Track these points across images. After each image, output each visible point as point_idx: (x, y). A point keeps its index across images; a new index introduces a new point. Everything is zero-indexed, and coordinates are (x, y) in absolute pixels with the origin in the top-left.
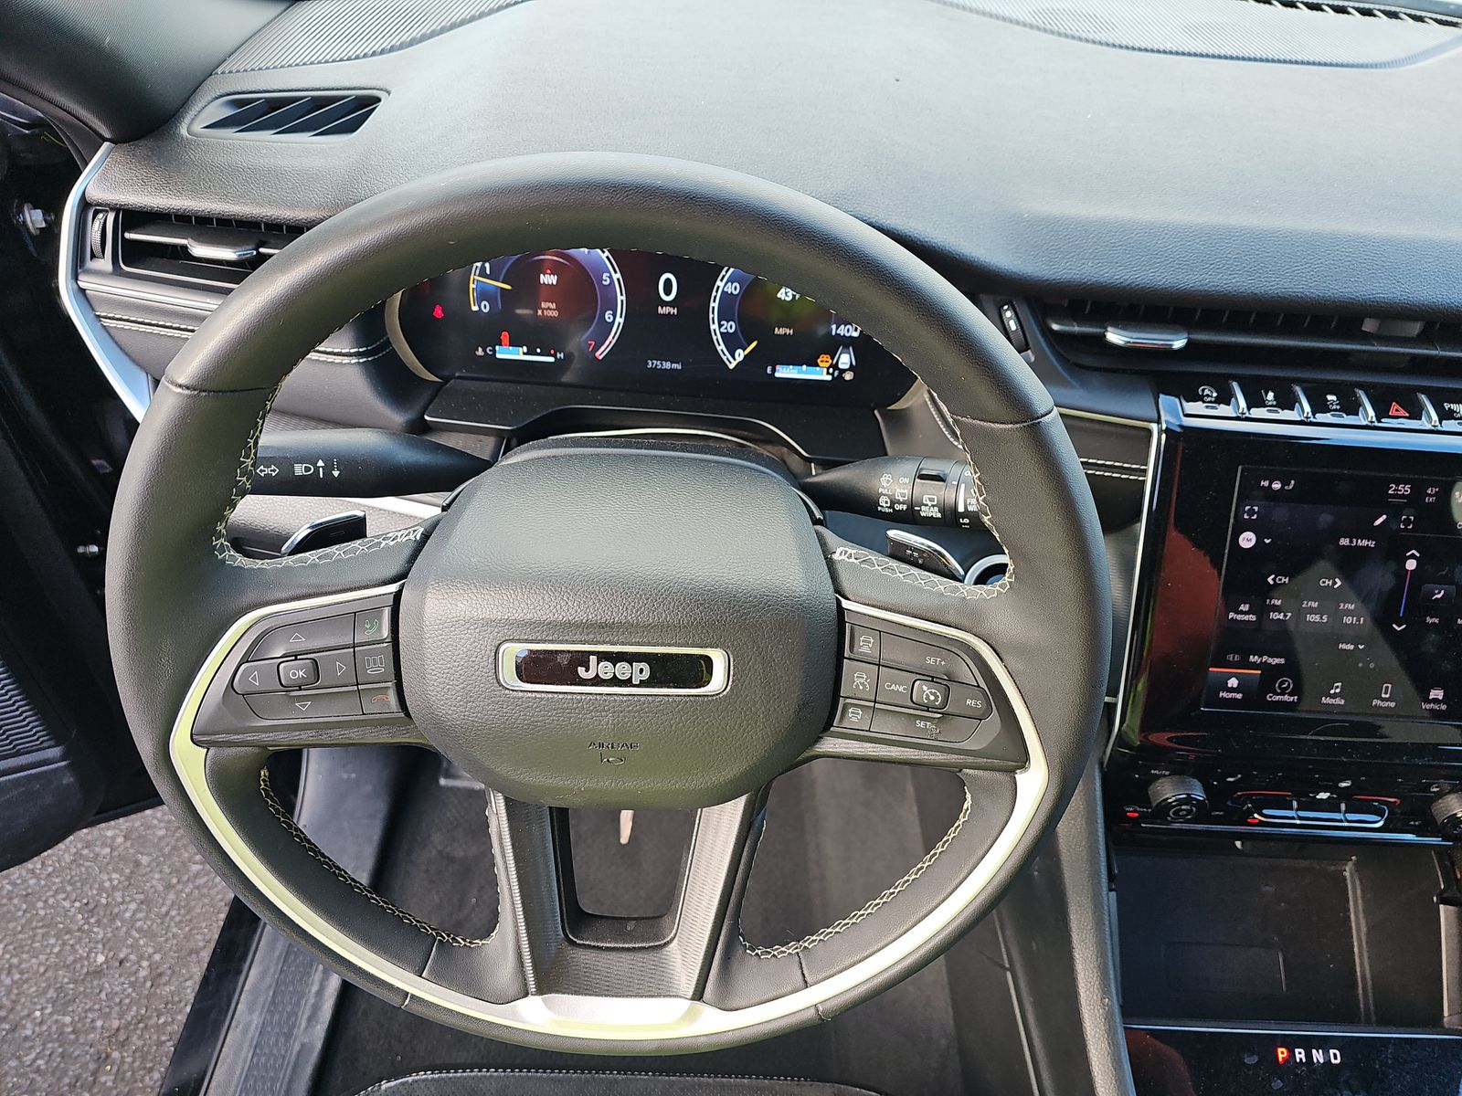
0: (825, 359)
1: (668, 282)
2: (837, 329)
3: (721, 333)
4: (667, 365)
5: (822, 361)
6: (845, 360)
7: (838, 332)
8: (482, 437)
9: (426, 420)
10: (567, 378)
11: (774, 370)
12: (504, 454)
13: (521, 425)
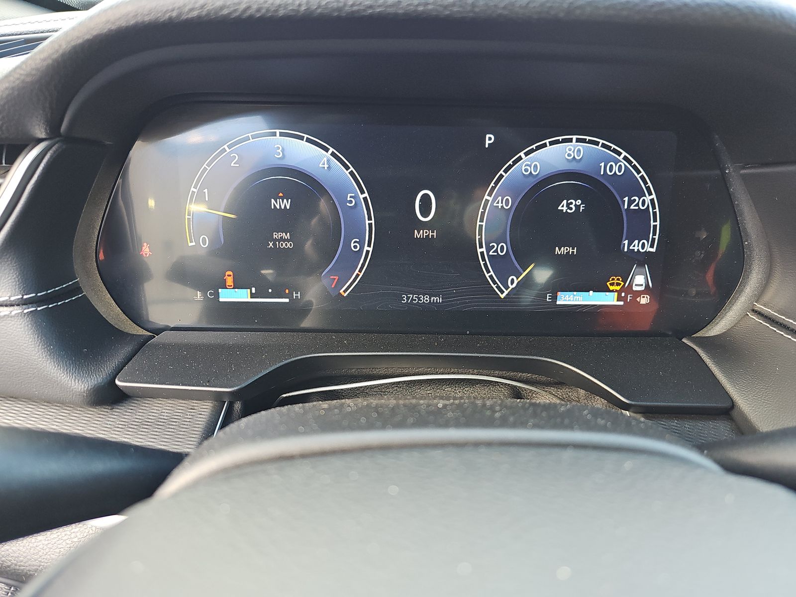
0: (615, 281)
1: (426, 200)
2: (629, 245)
3: (489, 256)
4: (425, 299)
5: (612, 284)
6: (640, 281)
7: (631, 248)
8: (194, 403)
9: (116, 385)
10: (306, 323)
11: (555, 298)
12: (222, 427)
13: (243, 385)
